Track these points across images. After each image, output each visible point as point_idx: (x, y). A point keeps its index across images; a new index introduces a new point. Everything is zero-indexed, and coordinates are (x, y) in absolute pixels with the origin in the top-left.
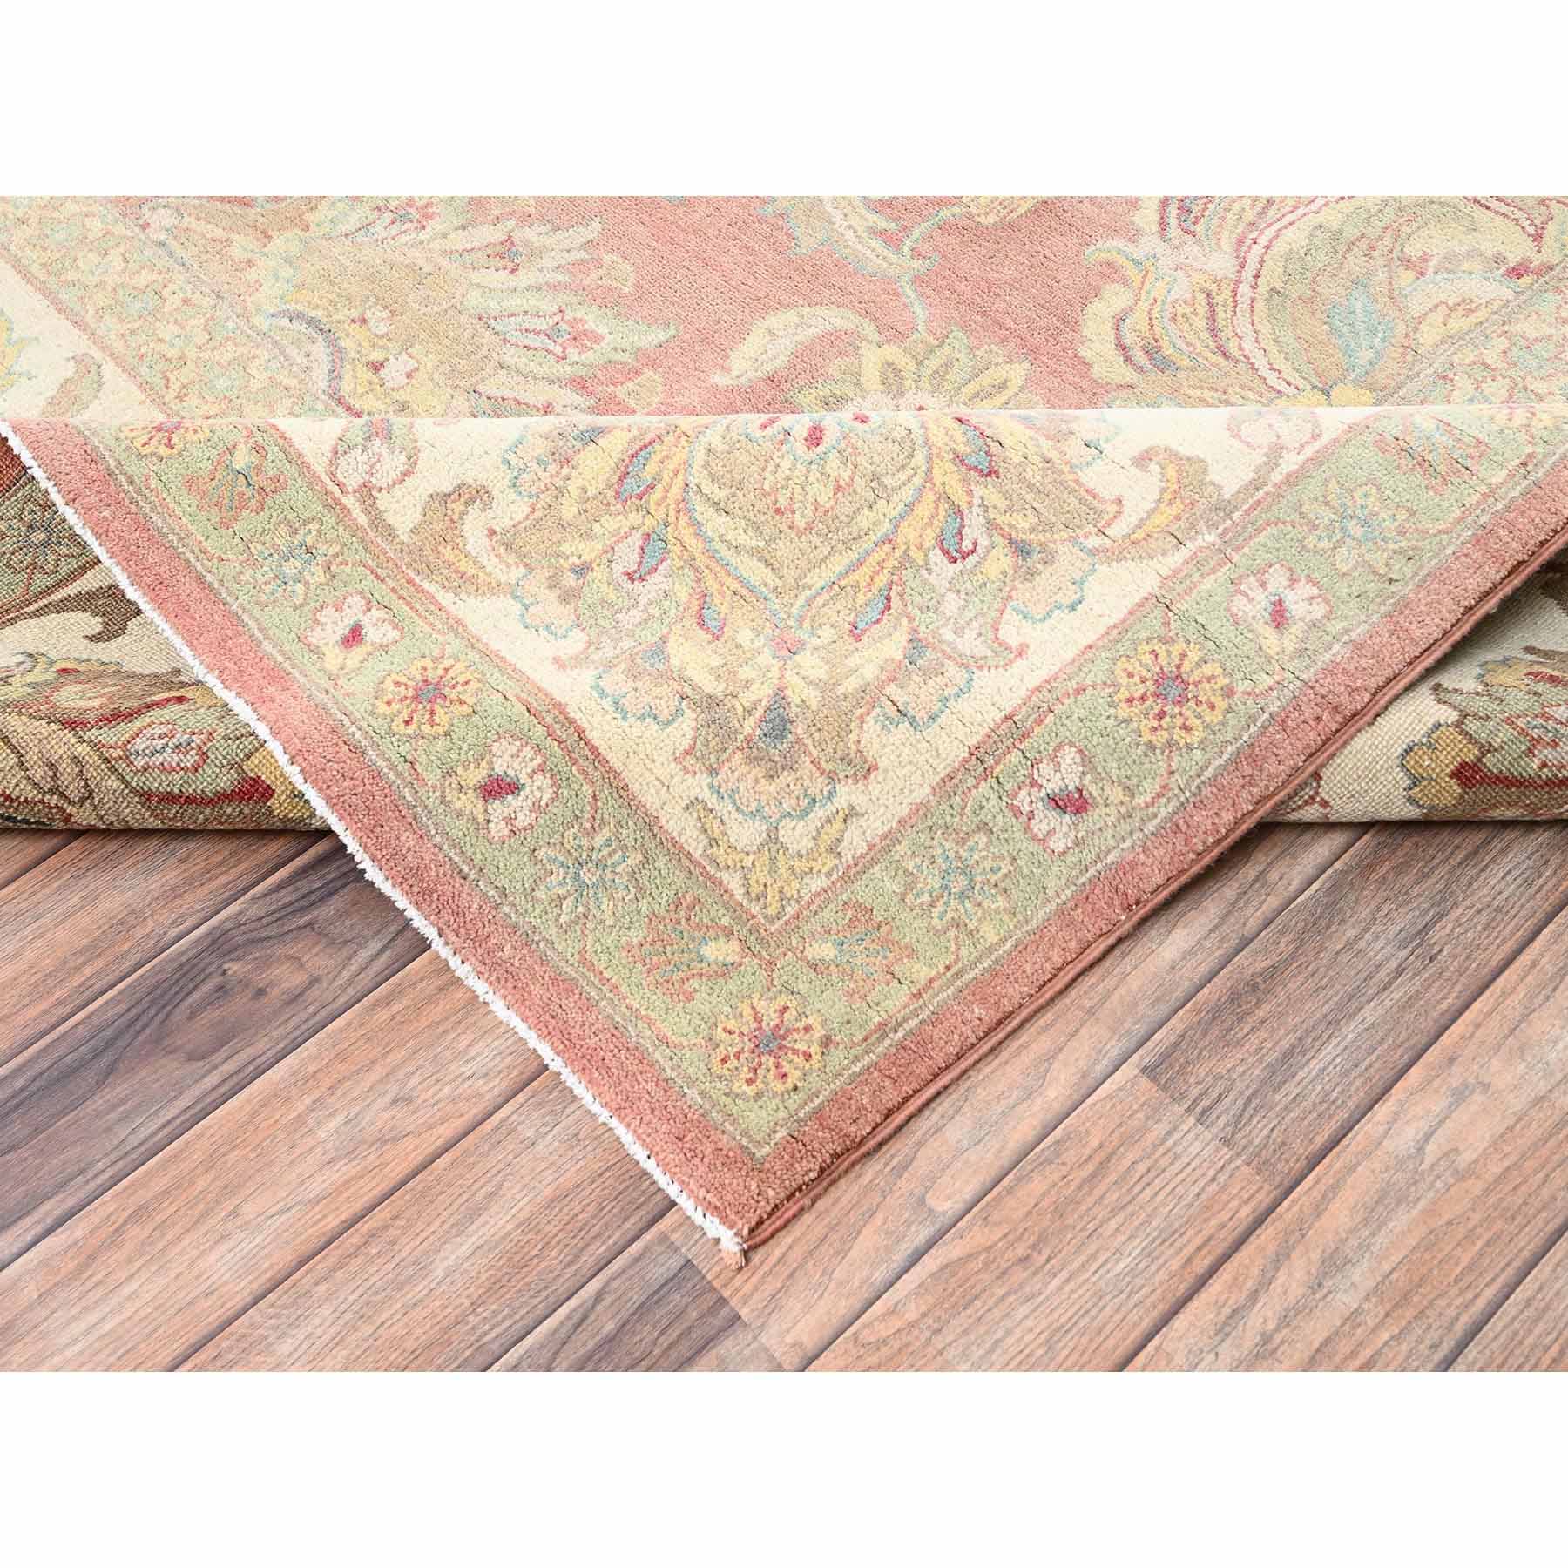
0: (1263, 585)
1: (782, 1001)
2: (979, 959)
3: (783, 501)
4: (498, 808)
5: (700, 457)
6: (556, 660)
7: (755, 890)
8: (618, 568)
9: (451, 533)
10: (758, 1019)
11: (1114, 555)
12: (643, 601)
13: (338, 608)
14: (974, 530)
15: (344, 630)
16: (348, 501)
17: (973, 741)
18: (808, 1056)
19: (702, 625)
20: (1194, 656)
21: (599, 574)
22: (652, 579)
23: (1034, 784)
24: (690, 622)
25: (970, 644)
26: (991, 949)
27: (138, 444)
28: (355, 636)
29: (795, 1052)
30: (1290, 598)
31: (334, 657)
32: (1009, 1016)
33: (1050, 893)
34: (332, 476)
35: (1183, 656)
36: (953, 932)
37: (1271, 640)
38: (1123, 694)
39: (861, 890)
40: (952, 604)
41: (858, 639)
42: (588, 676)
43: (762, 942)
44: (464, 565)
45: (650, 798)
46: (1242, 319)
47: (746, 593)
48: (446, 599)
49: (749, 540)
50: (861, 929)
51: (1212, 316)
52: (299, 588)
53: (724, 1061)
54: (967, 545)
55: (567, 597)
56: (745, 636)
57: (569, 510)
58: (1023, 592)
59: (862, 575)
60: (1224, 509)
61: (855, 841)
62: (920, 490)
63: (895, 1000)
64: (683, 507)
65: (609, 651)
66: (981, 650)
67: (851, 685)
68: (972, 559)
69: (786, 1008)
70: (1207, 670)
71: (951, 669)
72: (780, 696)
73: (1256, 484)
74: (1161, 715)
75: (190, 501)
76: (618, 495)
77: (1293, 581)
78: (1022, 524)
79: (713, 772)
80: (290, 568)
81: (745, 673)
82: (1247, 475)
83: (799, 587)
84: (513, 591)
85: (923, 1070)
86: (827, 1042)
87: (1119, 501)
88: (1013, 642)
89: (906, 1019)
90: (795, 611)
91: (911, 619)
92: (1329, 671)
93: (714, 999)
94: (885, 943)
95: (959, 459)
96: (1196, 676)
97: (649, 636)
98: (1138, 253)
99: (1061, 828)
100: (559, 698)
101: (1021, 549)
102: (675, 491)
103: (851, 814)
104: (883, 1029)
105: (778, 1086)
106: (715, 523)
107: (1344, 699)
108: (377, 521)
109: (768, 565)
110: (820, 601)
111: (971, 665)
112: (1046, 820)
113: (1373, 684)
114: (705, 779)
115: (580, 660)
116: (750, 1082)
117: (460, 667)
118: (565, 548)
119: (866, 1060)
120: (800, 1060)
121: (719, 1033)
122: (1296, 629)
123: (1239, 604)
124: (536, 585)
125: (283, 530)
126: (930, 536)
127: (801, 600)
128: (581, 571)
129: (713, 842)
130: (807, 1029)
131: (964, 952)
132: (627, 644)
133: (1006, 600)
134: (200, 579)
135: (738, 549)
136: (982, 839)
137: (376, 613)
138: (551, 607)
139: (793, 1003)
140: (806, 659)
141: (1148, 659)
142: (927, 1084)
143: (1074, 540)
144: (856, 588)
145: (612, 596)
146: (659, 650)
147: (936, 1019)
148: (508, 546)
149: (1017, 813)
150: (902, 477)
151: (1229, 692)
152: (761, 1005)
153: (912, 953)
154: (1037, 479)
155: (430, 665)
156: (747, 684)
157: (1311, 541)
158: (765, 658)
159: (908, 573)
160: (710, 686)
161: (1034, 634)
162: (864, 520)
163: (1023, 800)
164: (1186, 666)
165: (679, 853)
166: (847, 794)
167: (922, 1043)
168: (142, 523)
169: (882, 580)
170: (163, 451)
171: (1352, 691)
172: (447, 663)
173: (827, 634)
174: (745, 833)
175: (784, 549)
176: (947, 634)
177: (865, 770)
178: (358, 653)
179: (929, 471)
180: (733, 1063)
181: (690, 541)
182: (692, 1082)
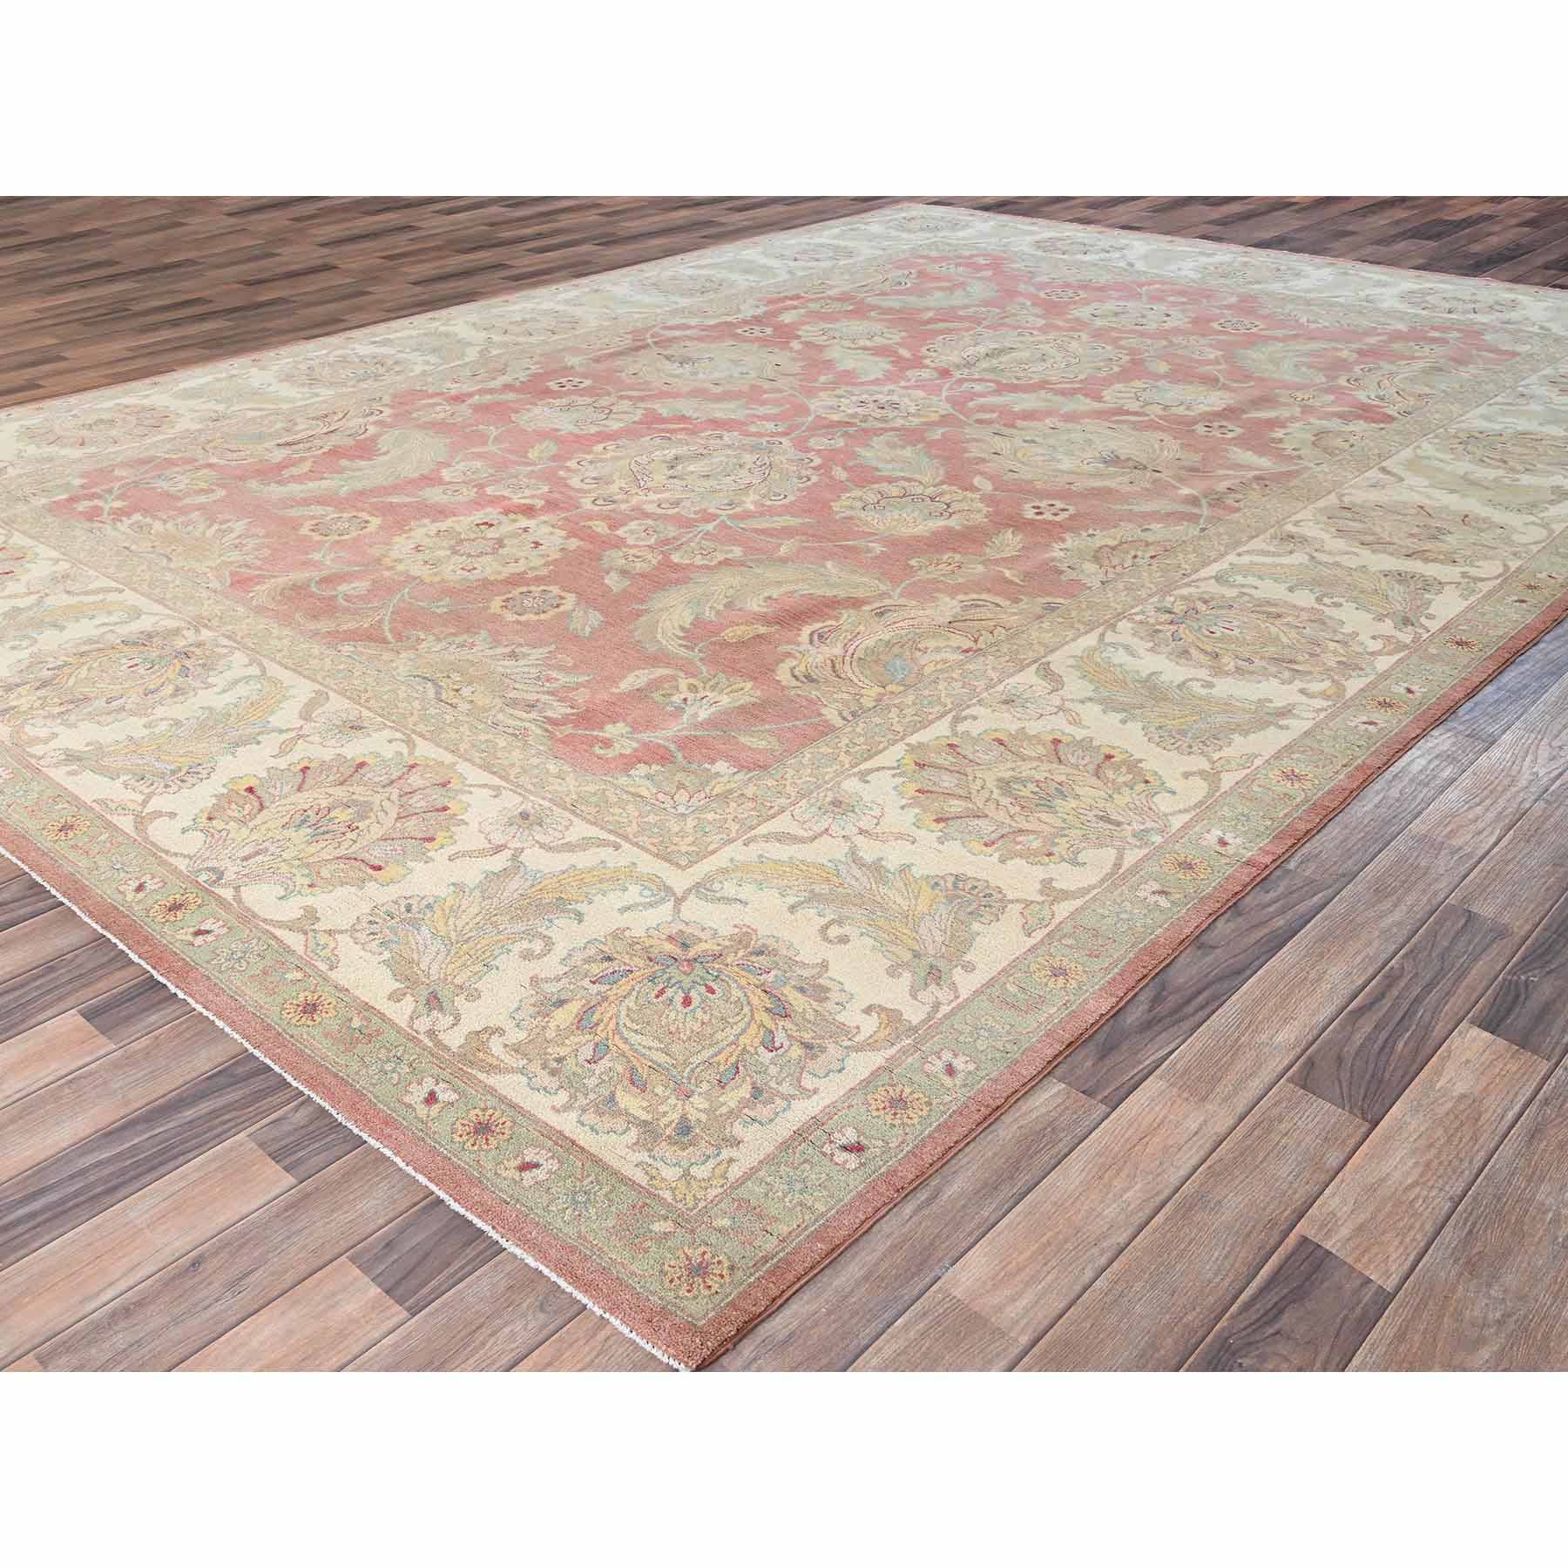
0: (939, 1058)
1: (703, 1249)
2: (816, 1220)
3: (673, 1029)
4: (527, 1175)
5: (624, 1013)
6: (553, 1108)
7: (680, 1197)
8: (581, 1059)
9: (483, 1047)
10: (688, 1258)
11: (859, 1048)
12: (597, 1072)
13: (420, 1084)
14: (780, 1038)
15: (424, 1094)
16: (421, 1037)
17: (795, 1128)
18: (722, 1276)
19: (633, 1083)
20: (907, 1090)
21: (571, 1061)
22: (603, 1061)
23: (831, 1142)
24: (626, 1082)
25: (786, 1088)
26: (823, 1215)
27: (294, 1021)
28: (431, 1098)
29: (715, 1275)
30: (955, 1062)
31: (422, 1110)
32: (838, 1246)
33: (851, 1187)
34: (412, 1028)
35: (902, 1091)
36: (799, 1208)
37: (947, 1081)
38: (874, 1107)
39: (742, 1192)
40: (773, 1070)
41: (723, 1088)
42: (573, 1115)
43: (688, 1221)
44: (491, 1060)
45: (616, 1164)
46: (847, 667)
47: (655, 1068)
48: (482, 1076)
49: (656, 1044)
50: (743, 1211)
51: (834, 667)
52: (395, 1076)
53: (671, 1281)
54: (777, 1045)
55: (553, 1073)
56: (659, 1090)
57: (550, 1034)
58: (810, 1065)
59: (721, 1058)
60: (915, 1029)
61: (735, 1172)
62: (749, 1024)
63: (770, 1244)
64: (617, 1031)
65: (582, 1101)
66: (792, 1091)
67: (724, 1110)
68: (780, 1052)
69: (704, 1253)
70: (916, 1096)
71: (778, 1101)
72: (684, 1118)
73: (929, 1018)
74: (895, 1114)
75: (327, 1043)
76: (578, 1028)
77: (956, 1055)
78: (807, 1036)
79: (649, 1150)
80: (388, 1067)
81: (662, 1108)
82: (923, 1016)
83: (686, 1063)
84: (522, 1071)
85: (791, 1277)
86: (732, 1268)
87: (858, 1028)
88: (810, 1087)
89: (777, 1253)
90: (685, 1074)
91: (752, 1077)
92: (982, 1091)
93: (661, 1251)
94: (760, 1216)
95: (768, 1010)
96: (910, 1098)
97: (605, 1091)
98: (801, 649)
99: (852, 1160)
100: (558, 1128)
101: (807, 1046)
102: (612, 1025)
103: (731, 1160)
104: (765, 1259)
105: (707, 1292)
106: (635, 1039)
107: (991, 1102)
108: (438, 1044)
109: (667, 1054)
110: (698, 1070)
111: (789, 1098)
112: (841, 1157)
113: (1005, 1095)
114: (646, 1154)
115: (567, 1108)
116: (689, 1291)
117: (497, 1114)
118: (549, 1050)
119: (757, 1275)
120: (717, 1279)
121: (666, 1268)
122: (961, 1076)
123: (927, 1067)
124: (535, 1067)
125: (383, 1051)
126: (757, 1042)
127: (688, 1070)
128: (559, 1060)
129: (653, 1178)
130: (719, 1262)
131: (807, 1217)
132: (592, 1096)
133: (802, 1069)
134: (336, 1075)
135: (650, 1048)
136: (807, 1166)
137: (442, 1085)
138: (544, 1079)
139: (708, 1249)
140: (695, 1099)
141: (884, 1093)
142: (794, 1283)
143: (837, 1043)
144: (719, 1064)
145: (580, 1071)
146: (612, 1098)
147: (795, 1252)
148: (516, 1051)
149: (824, 1154)
150: (739, 1018)
151: (929, 1104)
152: (689, 1252)
153: (777, 1220)
154: (812, 1018)
155: (480, 1114)
156: (665, 1114)
157: (962, 1039)
158: (672, 1101)
159: (747, 1056)
160: (644, 1116)
161: (820, 1083)
162: (719, 1036)
163: (827, 1149)
164: (904, 1095)
165: (632, 1184)
166: (726, 1154)
167: (789, 1263)
168: (301, 1053)
169: (733, 1059)
170: (309, 1023)
171: (994, 1099)
172: (491, 1111)
173: (705, 1086)
174: (671, 1174)
175: (675, 1048)
176: (773, 1084)
177: (738, 1143)
178: (436, 1108)
179: (752, 1015)
180: (677, 1282)
181: (622, 1046)
182: (654, 1293)
